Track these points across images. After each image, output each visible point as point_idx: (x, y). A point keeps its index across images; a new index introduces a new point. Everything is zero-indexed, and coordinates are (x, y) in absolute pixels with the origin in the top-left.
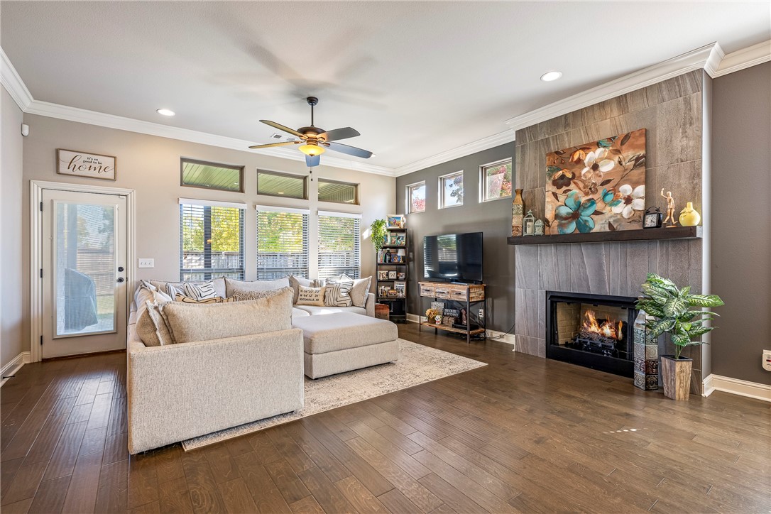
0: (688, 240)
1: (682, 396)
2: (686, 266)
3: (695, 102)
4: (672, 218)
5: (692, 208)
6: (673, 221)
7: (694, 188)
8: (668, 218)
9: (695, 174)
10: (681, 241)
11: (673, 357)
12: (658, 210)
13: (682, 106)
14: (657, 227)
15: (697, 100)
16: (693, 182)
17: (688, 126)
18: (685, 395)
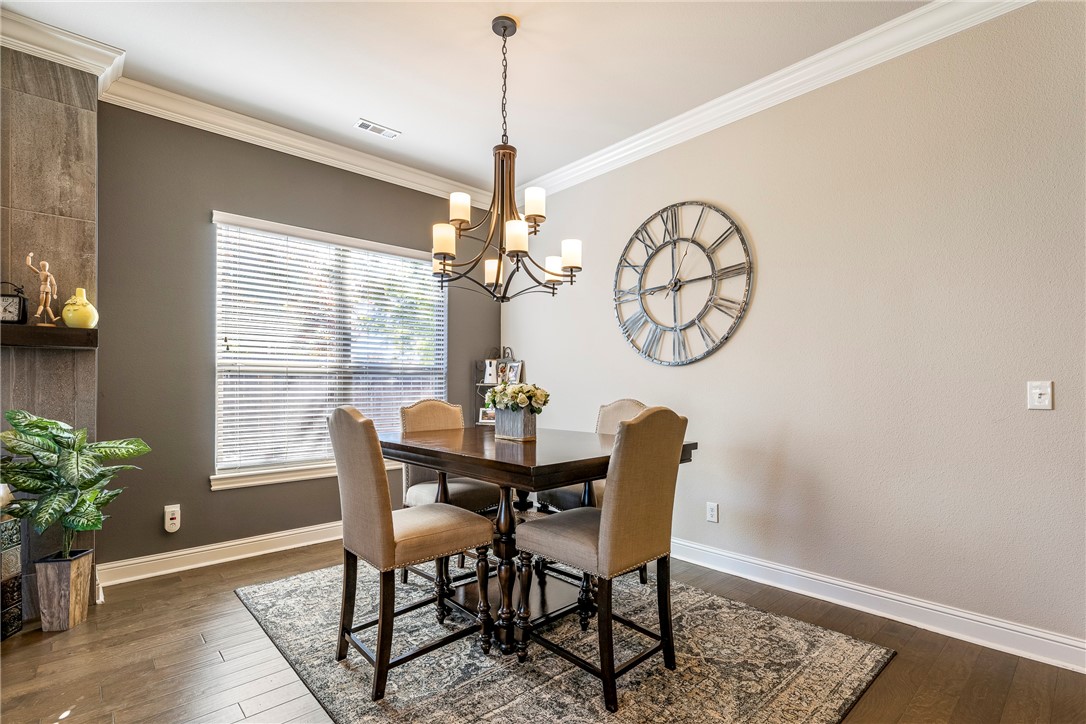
0: (74, 351)
1: (78, 618)
2: (69, 394)
3: (85, 124)
4: (49, 308)
5: (84, 300)
6: (52, 316)
7: (83, 266)
8: (41, 308)
9: (84, 244)
10: (60, 352)
11: (59, 557)
12: (19, 291)
13: (61, 118)
14: (18, 322)
15: (88, 123)
16: (81, 256)
17: (73, 158)
18: (82, 613)
